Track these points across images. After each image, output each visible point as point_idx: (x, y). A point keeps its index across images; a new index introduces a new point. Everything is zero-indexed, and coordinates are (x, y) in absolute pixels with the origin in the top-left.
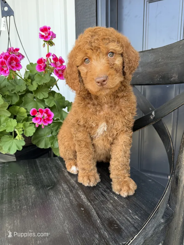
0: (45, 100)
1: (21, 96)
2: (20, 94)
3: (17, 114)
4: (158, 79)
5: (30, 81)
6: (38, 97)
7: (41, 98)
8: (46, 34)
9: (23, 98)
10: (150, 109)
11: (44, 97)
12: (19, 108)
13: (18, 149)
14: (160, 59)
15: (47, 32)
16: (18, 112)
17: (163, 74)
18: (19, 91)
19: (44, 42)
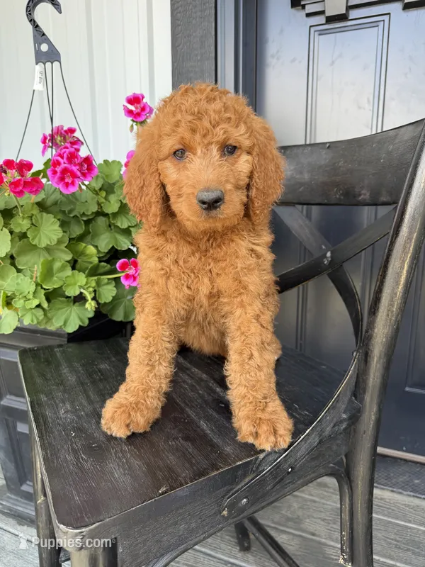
0: (131, 229)
1: (87, 222)
2: (85, 219)
3: (78, 257)
4: (338, 196)
5: (104, 194)
6: (119, 225)
7: (125, 226)
8: (136, 108)
9: (91, 225)
10: (324, 247)
11: (130, 225)
12: (85, 247)
13: (81, 324)
14: (341, 161)
15: (138, 105)
16: (82, 253)
17: (346, 187)
18: (84, 213)
19: (131, 122)
